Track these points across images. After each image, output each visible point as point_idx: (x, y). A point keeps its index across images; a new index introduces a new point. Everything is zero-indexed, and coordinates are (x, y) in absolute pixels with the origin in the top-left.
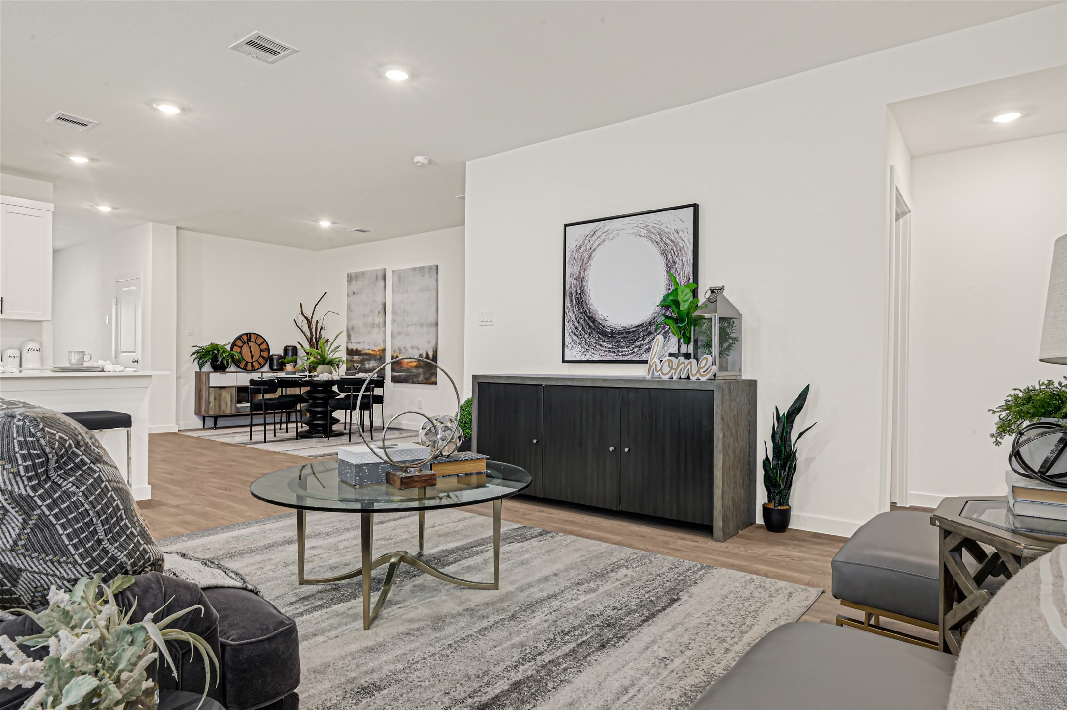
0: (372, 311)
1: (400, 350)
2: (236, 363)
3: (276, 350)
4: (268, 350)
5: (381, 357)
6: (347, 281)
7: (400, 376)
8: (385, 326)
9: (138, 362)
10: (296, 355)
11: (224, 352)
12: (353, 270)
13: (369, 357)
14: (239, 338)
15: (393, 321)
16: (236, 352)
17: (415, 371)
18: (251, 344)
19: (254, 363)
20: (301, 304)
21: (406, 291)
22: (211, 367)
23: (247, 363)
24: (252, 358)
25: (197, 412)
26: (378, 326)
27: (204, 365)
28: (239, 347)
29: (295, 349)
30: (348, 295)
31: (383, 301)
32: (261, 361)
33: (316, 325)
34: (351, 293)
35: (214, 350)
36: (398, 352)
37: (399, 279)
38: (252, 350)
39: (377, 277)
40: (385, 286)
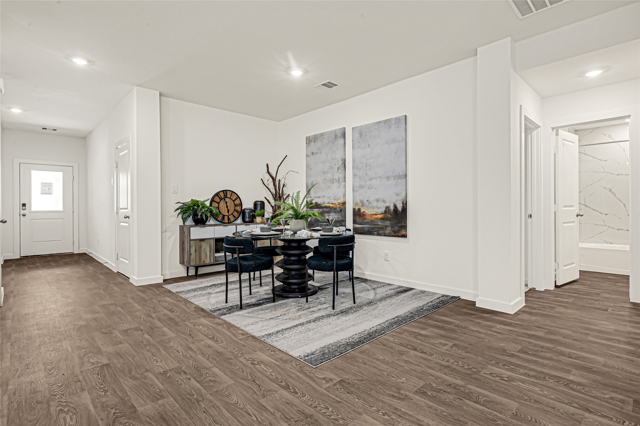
0: (331, 168)
1: (362, 202)
2: (215, 217)
3: (248, 204)
4: (241, 204)
5: (341, 209)
6: (306, 143)
7: (363, 228)
8: (345, 181)
9: (129, 218)
10: (264, 209)
11: (203, 207)
12: (311, 134)
13: (329, 209)
14: (217, 194)
15: (354, 175)
16: (214, 207)
17: (380, 224)
18: (227, 200)
19: (230, 216)
20: (267, 165)
21: (369, 146)
22: (192, 221)
23: (224, 216)
24: (228, 212)
25: (181, 262)
26: (338, 181)
27: (187, 219)
28: (217, 202)
29: (262, 203)
30: (307, 156)
31: (343, 157)
32: (236, 214)
33: (279, 183)
34: (310, 153)
35: (195, 205)
36: (361, 204)
37: (361, 135)
38: (228, 205)
39: (336, 136)
40: (345, 144)
